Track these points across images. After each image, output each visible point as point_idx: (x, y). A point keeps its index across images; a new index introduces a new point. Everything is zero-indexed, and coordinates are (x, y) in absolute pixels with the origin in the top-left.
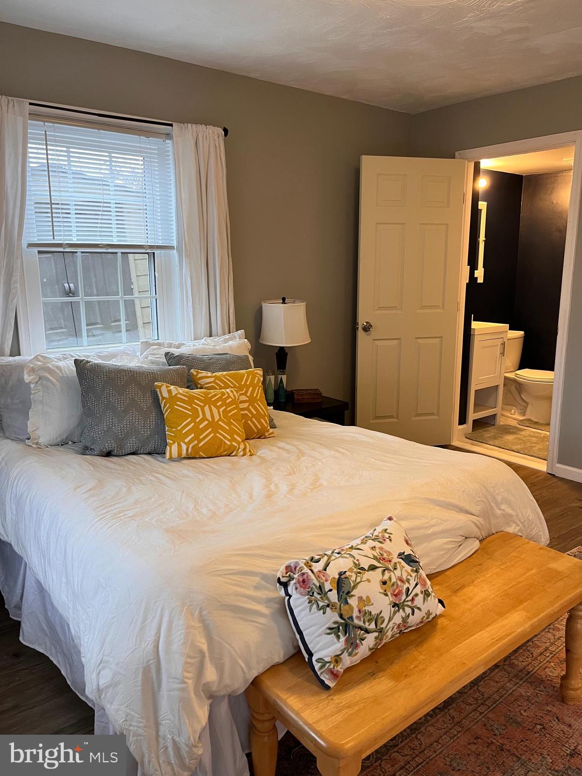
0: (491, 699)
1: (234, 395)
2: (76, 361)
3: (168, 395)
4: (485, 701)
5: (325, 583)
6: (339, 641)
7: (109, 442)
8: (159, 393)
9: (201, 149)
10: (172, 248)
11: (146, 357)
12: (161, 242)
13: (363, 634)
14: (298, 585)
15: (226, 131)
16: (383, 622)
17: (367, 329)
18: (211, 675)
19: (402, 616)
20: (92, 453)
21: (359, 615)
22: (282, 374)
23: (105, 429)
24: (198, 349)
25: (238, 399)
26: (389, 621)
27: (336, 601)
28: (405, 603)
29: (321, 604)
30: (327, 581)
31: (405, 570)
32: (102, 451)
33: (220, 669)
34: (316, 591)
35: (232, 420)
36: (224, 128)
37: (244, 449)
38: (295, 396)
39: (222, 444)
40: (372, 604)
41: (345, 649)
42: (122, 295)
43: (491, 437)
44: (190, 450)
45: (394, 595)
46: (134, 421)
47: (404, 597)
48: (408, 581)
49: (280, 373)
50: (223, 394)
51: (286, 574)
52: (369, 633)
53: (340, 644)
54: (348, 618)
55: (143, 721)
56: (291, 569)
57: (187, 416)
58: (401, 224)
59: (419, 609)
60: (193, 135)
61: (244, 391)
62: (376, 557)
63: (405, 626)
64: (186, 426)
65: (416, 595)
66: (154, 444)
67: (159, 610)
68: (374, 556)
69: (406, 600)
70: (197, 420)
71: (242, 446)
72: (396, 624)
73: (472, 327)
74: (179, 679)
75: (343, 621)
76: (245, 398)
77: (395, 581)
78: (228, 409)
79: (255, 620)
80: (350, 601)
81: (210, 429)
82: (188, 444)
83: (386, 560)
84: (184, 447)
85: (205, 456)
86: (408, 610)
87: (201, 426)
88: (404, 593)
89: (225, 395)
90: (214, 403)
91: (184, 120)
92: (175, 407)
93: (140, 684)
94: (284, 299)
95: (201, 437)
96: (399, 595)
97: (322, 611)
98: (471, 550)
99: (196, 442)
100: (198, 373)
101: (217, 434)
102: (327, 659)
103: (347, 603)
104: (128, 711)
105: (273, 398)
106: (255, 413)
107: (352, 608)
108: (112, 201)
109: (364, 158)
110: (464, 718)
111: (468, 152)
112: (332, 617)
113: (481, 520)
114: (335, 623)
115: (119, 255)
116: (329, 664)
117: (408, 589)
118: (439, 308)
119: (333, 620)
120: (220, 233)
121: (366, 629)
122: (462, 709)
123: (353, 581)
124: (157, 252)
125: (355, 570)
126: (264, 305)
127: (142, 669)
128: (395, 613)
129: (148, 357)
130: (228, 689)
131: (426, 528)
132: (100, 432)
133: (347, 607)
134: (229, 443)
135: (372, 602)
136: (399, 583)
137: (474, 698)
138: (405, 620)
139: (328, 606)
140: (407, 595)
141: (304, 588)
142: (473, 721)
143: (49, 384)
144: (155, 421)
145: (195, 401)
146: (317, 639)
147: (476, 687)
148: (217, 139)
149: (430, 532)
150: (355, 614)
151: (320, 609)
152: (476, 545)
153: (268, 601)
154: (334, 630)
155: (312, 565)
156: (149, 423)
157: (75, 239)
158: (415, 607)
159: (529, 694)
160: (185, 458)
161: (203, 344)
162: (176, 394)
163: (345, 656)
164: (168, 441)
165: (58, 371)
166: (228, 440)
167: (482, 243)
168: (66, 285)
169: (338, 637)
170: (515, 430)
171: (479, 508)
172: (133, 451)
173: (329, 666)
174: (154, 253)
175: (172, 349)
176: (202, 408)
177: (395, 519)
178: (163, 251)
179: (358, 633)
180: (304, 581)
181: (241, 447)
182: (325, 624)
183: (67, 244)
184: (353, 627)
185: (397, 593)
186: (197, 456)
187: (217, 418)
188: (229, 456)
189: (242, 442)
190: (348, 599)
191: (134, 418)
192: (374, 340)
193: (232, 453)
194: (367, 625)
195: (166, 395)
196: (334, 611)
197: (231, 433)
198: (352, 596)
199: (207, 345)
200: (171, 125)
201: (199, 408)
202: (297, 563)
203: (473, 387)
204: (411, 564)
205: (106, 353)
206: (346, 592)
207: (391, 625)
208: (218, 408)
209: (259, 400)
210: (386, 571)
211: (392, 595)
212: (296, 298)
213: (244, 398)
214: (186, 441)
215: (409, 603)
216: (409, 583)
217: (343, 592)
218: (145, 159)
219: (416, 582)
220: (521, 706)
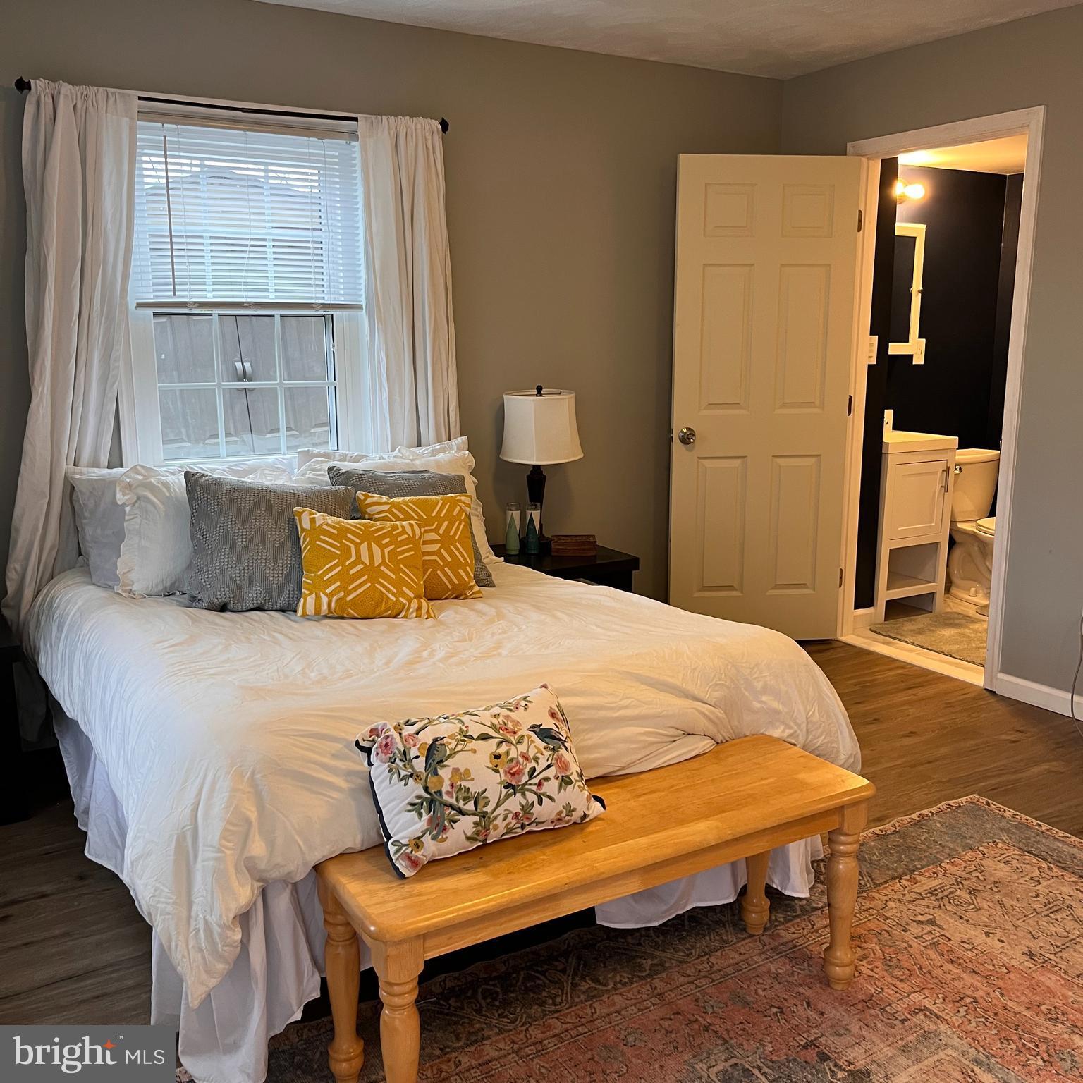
0: (722, 973)
1: (413, 532)
2: (187, 474)
3: (309, 525)
4: (711, 974)
5: (412, 748)
6: (420, 820)
7: (222, 589)
8: (298, 522)
9: (403, 154)
10: (359, 307)
11: (304, 475)
12: (343, 299)
13: (454, 815)
14: (380, 750)
15: (445, 125)
16: (487, 803)
17: (686, 440)
18: (258, 848)
19: (520, 803)
20: (200, 606)
21: (450, 790)
22: (532, 510)
23: (218, 571)
24: (385, 464)
25: (420, 538)
26: (498, 806)
27: (423, 770)
28: (527, 787)
29: (403, 773)
30: (414, 745)
31: (535, 746)
32: (211, 603)
33: (271, 844)
34: (399, 756)
35: (401, 566)
36: (443, 119)
37: (419, 609)
38: (553, 546)
39: (383, 600)
40: (473, 779)
41: (427, 830)
42: (280, 379)
43: (914, 630)
44: (333, 605)
45: (509, 773)
46: (259, 561)
47: (525, 778)
48: (536, 760)
49: (530, 508)
50: (396, 527)
51: (370, 737)
52: (463, 815)
53: (422, 824)
54: (435, 792)
55: (172, 896)
56: (378, 732)
57: (334, 556)
58: (747, 265)
59: (550, 798)
60: (389, 133)
61: (435, 525)
62: (495, 727)
63: (527, 818)
64: (330, 570)
65: (547, 779)
66: (287, 596)
67: (204, 768)
68: (492, 724)
69: (529, 783)
70: (347, 563)
71: (415, 604)
72: (511, 812)
73: (884, 440)
74: (215, 847)
75: (428, 796)
76: (436, 537)
77: (516, 756)
78: (398, 550)
79: (328, 793)
80: (440, 772)
81: (366, 577)
82: (330, 596)
83: (510, 730)
84: (325, 600)
85: (357, 616)
86: (532, 798)
87: (352, 572)
88: (526, 773)
89: (398, 529)
90: (378, 541)
91: (378, 110)
92: (317, 542)
93: (172, 852)
94: (539, 389)
95: (350, 588)
96: (518, 774)
97: (403, 782)
98: (693, 750)
99: (342, 593)
100: (367, 497)
101: (376, 585)
102: (404, 841)
103: (436, 774)
104: (157, 885)
105: (518, 548)
106: (450, 560)
107: (441, 781)
108: (267, 237)
109: (683, 158)
110: (670, 991)
111: (868, 144)
112: (415, 790)
113: (719, 712)
114: (418, 797)
115: (277, 318)
116: (405, 848)
117: (534, 769)
118: (815, 407)
119: (415, 794)
120: (433, 285)
121: (460, 808)
122: (673, 980)
123: (450, 750)
124: (336, 313)
125: (459, 737)
126: (505, 396)
127: (175, 837)
128: (508, 796)
129: (305, 474)
130: (281, 871)
131: (612, 709)
132: (210, 576)
133: (435, 779)
134: (394, 599)
135: (472, 776)
136: (521, 760)
137: (696, 969)
138: (527, 809)
139: (411, 776)
140: (531, 777)
141: (386, 754)
142: (681, 995)
143: (150, 507)
144: (291, 564)
145: (348, 535)
146: (397, 818)
147: (707, 957)
148: (429, 137)
149: (617, 714)
150: (446, 787)
151: (402, 780)
152: (704, 745)
153: (349, 774)
154: (415, 806)
155: (403, 728)
156: (281, 565)
157: (210, 295)
158: (543, 795)
159: (780, 971)
160: (326, 617)
161: (395, 457)
162: (321, 525)
163: (427, 839)
164: (303, 590)
165: (164, 489)
166: (393, 594)
167: (917, 295)
168: (239, 365)
169: (420, 815)
170: (964, 621)
171: (717, 694)
172: (257, 606)
173: (406, 850)
174: (332, 315)
175: (346, 463)
176: (357, 546)
177: (550, 688)
178: (346, 313)
179: (447, 812)
180: (386, 745)
181: (412, 606)
182: (407, 798)
183: (195, 303)
184: (440, 804)
185: (516, 772)
186: (345, 615)
187: (378, 560)
188: (395, 617)
189: (415, 597)
190: (439, 770)
191: (260, 558)
192: (699, 458)
193: (399, 614)
194: (461, 804)
195: (307, 525)
196: (419, 783)
197: (399, 583)
198: (445, 766)
199: (401, 458)
200: (356, 119)
201: (352, 546)
202: (385, 725)
203: (886, 544)
204: (547, 740)
205: (244, 467)
206: (438, 760)
207: (500, 810)
208: (382, 547)
209: (459, 540)
210: (504, 743)
211: (505, 772)
212: (560, 387)
213: (434, 536)
214: (328, 591)
215: (534, 788)
216: (537, 762)
217: (433, 761)
218: (321, 172)
219: (549, 763)
220: (762, 984)
